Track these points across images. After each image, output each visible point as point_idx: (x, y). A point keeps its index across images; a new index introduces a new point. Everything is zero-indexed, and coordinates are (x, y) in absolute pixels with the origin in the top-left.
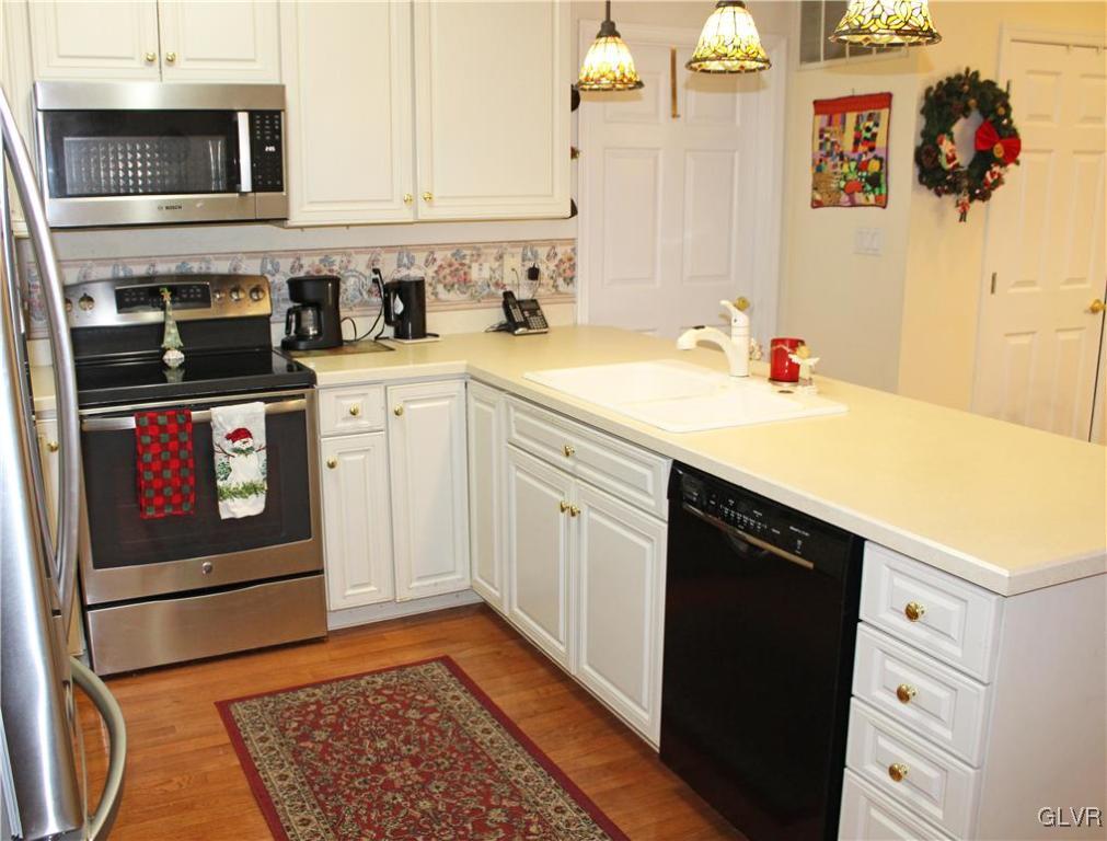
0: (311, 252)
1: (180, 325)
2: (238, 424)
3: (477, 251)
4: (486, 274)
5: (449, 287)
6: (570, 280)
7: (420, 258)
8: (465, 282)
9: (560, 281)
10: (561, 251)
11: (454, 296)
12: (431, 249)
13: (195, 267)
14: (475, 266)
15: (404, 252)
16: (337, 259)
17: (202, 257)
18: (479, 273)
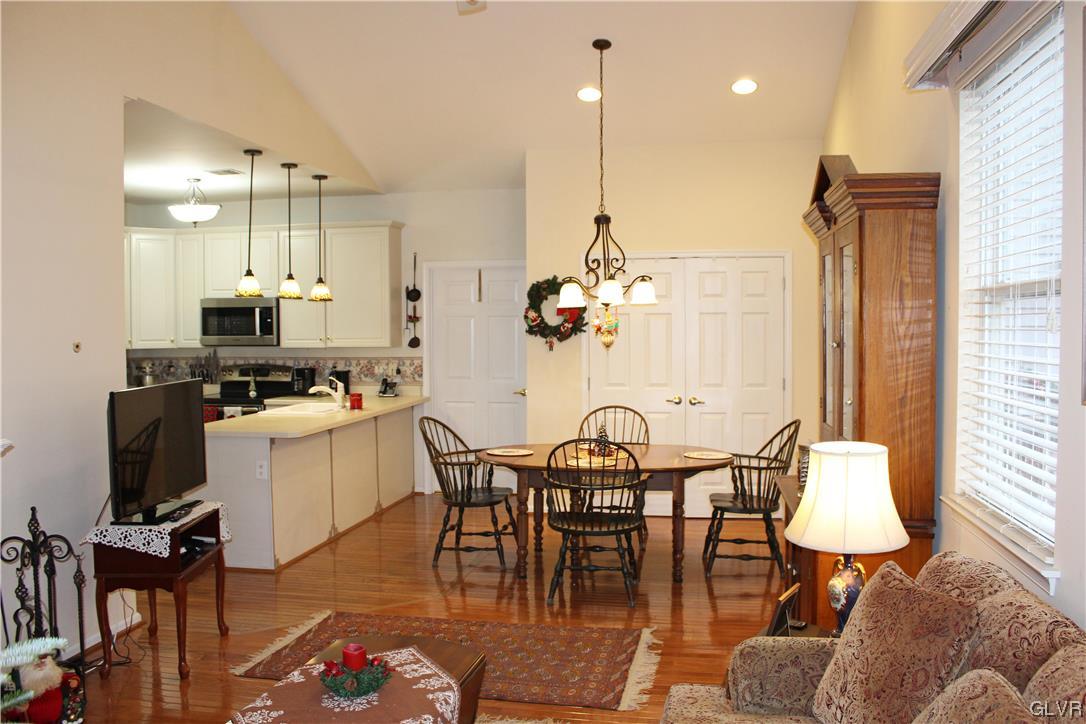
0: (312, 358)
1: (256, 382)
2: (232, 413)
3: (378, 361)
4: (381, 371)
5: (366, 376)
6: (421, 376)
7: (354, 363)
8: (373, 375)
9: (416, 376)
10: (416, 362)
11: (368, 379)
12: (358, 360)
13: (271, 362)
14: (376, 367)
15: (348, 360)
16: (321, 362)
17: (273, 359)
18: (379, 370)
